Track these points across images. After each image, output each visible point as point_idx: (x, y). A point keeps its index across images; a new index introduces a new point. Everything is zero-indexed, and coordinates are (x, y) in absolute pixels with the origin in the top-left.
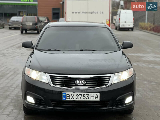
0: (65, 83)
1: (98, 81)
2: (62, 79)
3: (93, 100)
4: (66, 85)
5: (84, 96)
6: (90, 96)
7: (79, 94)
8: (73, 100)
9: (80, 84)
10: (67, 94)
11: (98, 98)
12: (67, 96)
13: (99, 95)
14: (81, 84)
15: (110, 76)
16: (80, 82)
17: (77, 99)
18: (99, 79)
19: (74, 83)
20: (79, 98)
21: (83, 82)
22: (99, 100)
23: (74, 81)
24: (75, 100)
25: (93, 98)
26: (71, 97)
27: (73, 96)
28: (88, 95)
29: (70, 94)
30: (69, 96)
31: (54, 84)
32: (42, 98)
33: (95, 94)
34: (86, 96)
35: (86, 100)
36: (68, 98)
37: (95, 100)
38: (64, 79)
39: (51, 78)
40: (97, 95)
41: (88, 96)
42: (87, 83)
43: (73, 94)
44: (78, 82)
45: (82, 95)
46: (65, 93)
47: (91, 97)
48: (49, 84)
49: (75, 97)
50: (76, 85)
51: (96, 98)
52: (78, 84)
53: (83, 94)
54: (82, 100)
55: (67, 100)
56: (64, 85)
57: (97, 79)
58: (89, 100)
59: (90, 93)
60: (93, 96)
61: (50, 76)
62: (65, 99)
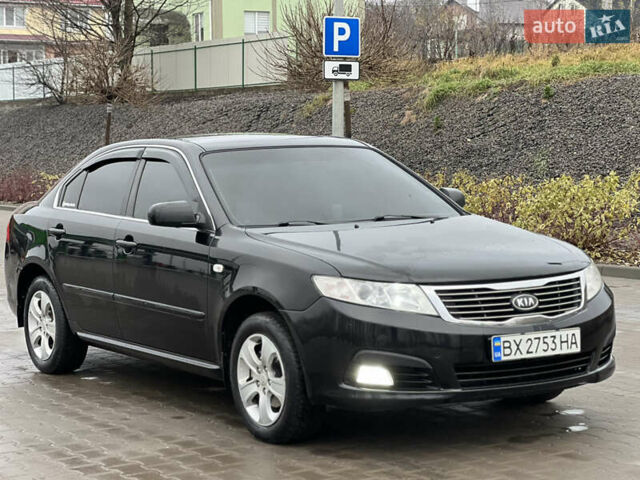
0: (486, 308)
2: (473, 296)
3: (565, 350)
4: (488, 314)
5: (546, 340)
6: (557, 341)
7: (532, 336)
8: (519, 356)
9: (525, 307)
10: (503, 339)
11: (575, 343)
12: (504, 348)
13: (577, 332)
14: (528, 306)
15: (578, 279)
16: (523, 302)
17: (528, 352)
18: (560, 288)
19: (511, 306)
20: (533, 349)
21: (531, 300)
22: (578, 350)
23: (508, 300)
24: (526, 356)
25: (566, 344)
26: (514, 347)
27: (518, 346)
28: (554, 337)
29: (510, 338)
30: (507, 345)
31: (455, 316)
32: (424, 364)
33: (570, 332)
34: (549, 341)
35: (550, 353)
36: (507, 351)
37: (569, 351)
38: (480, 296)
39: (441, 297)
40: (573, 335)
41: (553, 342)
42: (540, 303)
43: (518, 337)
44: (520, 302)
45: (539, 338)
46: (499, 339)
47: (562, 342)
48: (439, 317)
49: (524, 347)
50: (517, 312)
51: (572, 343)
53: (541, 335)
54: (541, 354)
55: (504, 358)
56: (482, 315)
57: (555, 289)
58: (558, 352)
59: (557, 329)
60: (564, 339)
61: (437, 291)
62: (500, 358)
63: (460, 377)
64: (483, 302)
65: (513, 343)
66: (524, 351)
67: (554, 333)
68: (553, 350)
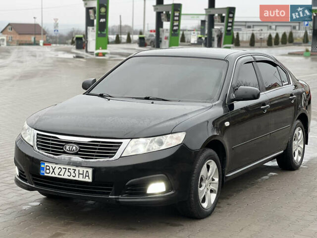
0: (52, 147)
1: (99, 149)
3: (81, 179)
4: (52, 151)
5: (69, 170)
6: (77, 172)
7: (62, 167)
8: (53, 175)
9: (69, 151)
10: (46, 164)
11: (88, 176)
12: (46, 169)
13: (90, 171)
14: (71, 151)
15: (121, 143)
17: (59, 174)
18: (101, 146)
19: (62, 149)
20: (62, 173)
21: (74, 148)
22: (90, 180)
23: (63, 145)
24: (57, 176)
25: (82, 175)
26: (51, 170)
27: (54, 170)
28: (75, 170)
29: (50, 165)
30: (48, 168)
33: (85, 170)
34: (72, 171)
35: (71, 178)
36: (48, 171)
37: (84, 180)
38: (52, 140)
39: (37, 138)
40: (87, 171)
41: (74, 172)
42: (80, 151)
43: (54, 166)
45: (66, 169)
46: (44, 164)
47: (79, 174)
48: (33, 147)
49: (57, 171)
50: (65, 153)
51: (86, 176)
52: (67, 150)
53: (68, 167)
54: (66, 177)
55: (46, 174)
56: (49, 150)
57: (97, 145)
58: (76, 178)
59: (77, 166)
60: (81, 172)
61: (38, 134)
62: (44, 174)
63: (34, 179)
64: (52, 144)
65: (51, 167)
66: (57, 174)
67: (75, 168)
68: (74, 177)
